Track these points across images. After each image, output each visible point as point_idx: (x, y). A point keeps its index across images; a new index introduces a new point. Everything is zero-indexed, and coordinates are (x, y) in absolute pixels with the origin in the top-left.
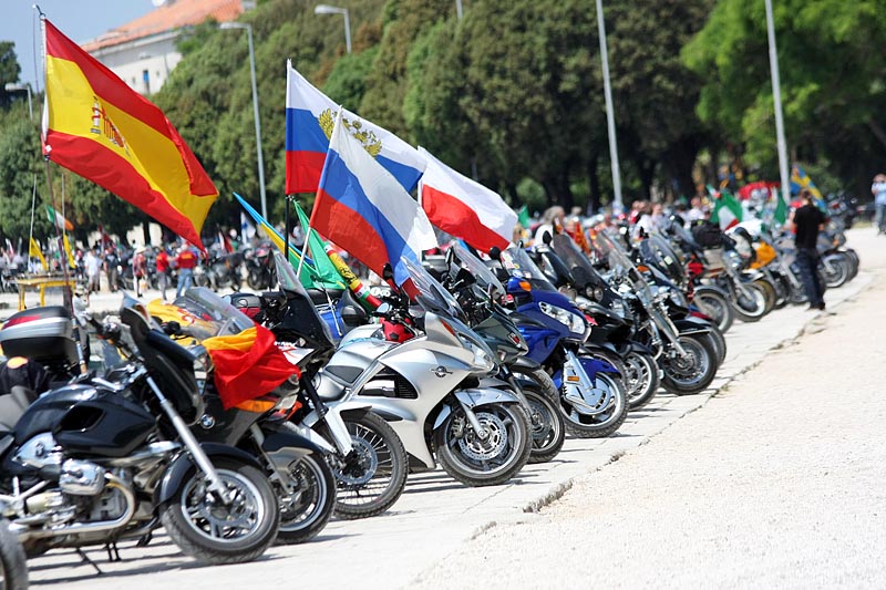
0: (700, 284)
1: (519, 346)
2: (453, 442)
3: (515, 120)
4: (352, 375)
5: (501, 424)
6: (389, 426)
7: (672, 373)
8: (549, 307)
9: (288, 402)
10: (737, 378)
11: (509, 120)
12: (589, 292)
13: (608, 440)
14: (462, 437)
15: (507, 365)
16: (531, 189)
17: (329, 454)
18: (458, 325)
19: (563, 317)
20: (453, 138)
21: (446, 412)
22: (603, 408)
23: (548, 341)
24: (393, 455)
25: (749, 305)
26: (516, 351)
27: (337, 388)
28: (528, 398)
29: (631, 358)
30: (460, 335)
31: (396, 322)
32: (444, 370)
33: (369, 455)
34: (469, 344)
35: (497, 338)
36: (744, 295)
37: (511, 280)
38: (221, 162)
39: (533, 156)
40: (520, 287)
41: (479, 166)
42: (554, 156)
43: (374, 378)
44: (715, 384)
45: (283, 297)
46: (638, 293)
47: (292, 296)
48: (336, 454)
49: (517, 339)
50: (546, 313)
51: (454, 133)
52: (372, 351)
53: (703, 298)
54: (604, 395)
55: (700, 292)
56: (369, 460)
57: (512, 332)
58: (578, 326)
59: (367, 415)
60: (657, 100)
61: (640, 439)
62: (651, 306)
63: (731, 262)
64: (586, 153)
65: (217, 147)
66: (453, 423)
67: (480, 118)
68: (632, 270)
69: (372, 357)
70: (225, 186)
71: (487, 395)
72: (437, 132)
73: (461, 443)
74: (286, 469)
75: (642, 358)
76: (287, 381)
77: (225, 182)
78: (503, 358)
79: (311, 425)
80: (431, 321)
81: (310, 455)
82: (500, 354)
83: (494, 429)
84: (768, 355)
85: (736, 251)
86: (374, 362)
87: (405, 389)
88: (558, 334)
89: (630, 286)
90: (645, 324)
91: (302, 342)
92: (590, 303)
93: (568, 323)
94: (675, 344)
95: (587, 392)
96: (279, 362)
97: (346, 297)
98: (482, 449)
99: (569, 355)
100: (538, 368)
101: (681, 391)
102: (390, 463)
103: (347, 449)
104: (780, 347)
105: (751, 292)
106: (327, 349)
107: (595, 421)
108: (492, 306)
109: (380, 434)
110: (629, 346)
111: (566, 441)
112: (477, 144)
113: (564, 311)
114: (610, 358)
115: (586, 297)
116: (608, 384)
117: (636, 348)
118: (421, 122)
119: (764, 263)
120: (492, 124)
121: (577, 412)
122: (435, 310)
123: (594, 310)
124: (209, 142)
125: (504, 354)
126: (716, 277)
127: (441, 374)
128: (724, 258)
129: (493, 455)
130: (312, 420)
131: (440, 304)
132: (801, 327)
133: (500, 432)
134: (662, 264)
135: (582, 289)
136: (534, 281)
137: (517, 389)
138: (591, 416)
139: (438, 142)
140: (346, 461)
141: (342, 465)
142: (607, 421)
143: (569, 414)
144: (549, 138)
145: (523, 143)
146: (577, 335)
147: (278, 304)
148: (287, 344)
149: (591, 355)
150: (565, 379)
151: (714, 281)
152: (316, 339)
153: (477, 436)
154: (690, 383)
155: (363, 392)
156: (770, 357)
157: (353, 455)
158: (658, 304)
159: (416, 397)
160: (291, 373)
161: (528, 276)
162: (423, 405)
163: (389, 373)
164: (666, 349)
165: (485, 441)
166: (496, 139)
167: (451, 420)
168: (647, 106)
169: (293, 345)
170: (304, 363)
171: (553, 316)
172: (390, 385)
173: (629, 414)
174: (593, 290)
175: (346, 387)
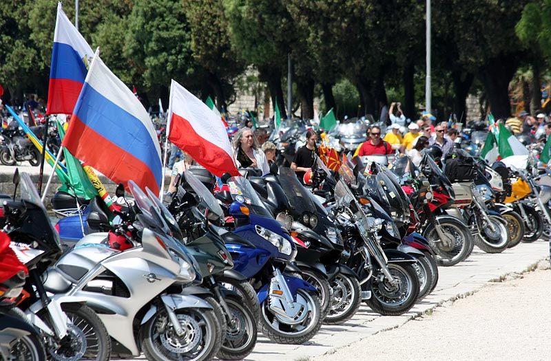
0: (445, 213)
1: (226, 261)
2: (156, 336)
3: (334, 20)
4: (79, 273)
5: (196, 324)
6: (99, 319)
7: (378, 294)
8: (263, 230)
9: (15, 293)
10: (444, 304)
11: (328, 20)
12: (305, 219)
13: (302, 347)
14: (164, 333)
15: (215, 276)
16: (347, 89)
17: (47, 336)
18: (171, 241)
19: (275, 239)
20: (270, 32)
21: (152, 311)
22: (301, 319)
23: (260, 258)
24: (100, 342)
25: (494, 236)
26: (223, 266)
27: (65, 283)
28: (229, 305)
29: (339, 278)
30: (171, 249)
31: (119, 234)
32: (154, 277)
33: (81, 340)
34: (177, 258)
35: (208, 253)
36: (489, 227)
37: (233, 204)
38: (36, 29)
39: (348, 59)
40: (240, 211)
41: (293, 63)
42: (369, 60)
43: (96, 278)
44: (418, 308)
45: (24, 207)
46: (356, 222)
47: (31, 207)
48: (53, 337)
49: (225, 256)
50: (261, 234)
51: (272, 28)
52: (96, 256)
53: (445, 227)
54: (302, 309)
55: (442, 221)
56: (80, 344)
57: (221, 249)
58: (286, 248)
59: (82, 308)
60: (478, 14)
61: (327, 349)
62: (366, 235)
63: (482, 194)
64: (401, 60)
65: (33, 14)
66: (157, 321)
67: (299, 15)
68: (353, 201)
69: (97, 260)
70: (38, 54)
71: (187, 301)
72: (254, 24)
73: (162, 338)
74: (8, 345)
75: (348, 280)
76: (16, 275)
77: (38, 50)
78: (211, 270)
79: (36, 312)
80: (148, 236)
81: (28, 336)
82: (209, 267)
83: (190, 329)
84: (485, 286)
85: (489, 185)
86: (97, 265)
87: (120, 289)
88: (269, 253)
89: (350, 215)
90: (360, 250)
91: (35, 244)
92: (305, 229)
93: (278, 245)
94: (384, 269)
95: (288, 305)
96: (11, 260)
97: (93, 204)
98: (179, 344)
99: (277, 272)
100: (244, 281)
101: (385, 311)
102: (96, 348)
103: (62, 334)
104: (502, 279)
105: (497, 225)
106: (55, 252)
107: (293, 330)
108: (207, 226)
109: (91, 325)
110: (338, 268)
111: (257, 344)
112: (294, 41)
113: (276, 234)
114: (318, 277)
115: (302, 222)
116: (307, 300)
117: (343, 270)
118: (240, 12)
119: (518, 197)
120: (310, 21)
121: (278, 321)
122: (152, 227)
123: (308, 235)
124: (26, 7)
125: (213, 266)
126: (465, 208)
127: (151, 280)
128: (474, 190)
129: (187, 350)
130: (37, 307)
131: (157, 223)
132: (534, 262)
133: (195, 331)
134: (385, 198)
135: (299, 216)
136: (253, 207)
137: (221, 298)
138: (290, 326)
139: (255, 35)
140: (61, 343)
141: (57, 346)
142: (302, 331)
143: (272, 322)
144: (367, 41)
145: (340, 43)
146: (285, 256)
147: (19, 212)
148: (24, 245)
149: (300, 273)
150: (271, 292)
151: (462, 211)
152: (47, 243)
153: (175, 333)
154: (395, 304)
155: (86, 289)
156: (487, 289)
157: (67, 339)
158: (373, 234)
159: (128, 296)
160: (19, 269)
161: (249, 202)
162: (134, 304)
163: (108, 275)
164: (376, 273)
165: (181, 338)
166: (313, 38)
167: (156, 318)
168: (468, 19)
169: (27, 246)
170: (36, 261)
171: (267, 238)
172: (108, 285)
173: (323, 326)
174: (309, 218)
175: (73, 283)
